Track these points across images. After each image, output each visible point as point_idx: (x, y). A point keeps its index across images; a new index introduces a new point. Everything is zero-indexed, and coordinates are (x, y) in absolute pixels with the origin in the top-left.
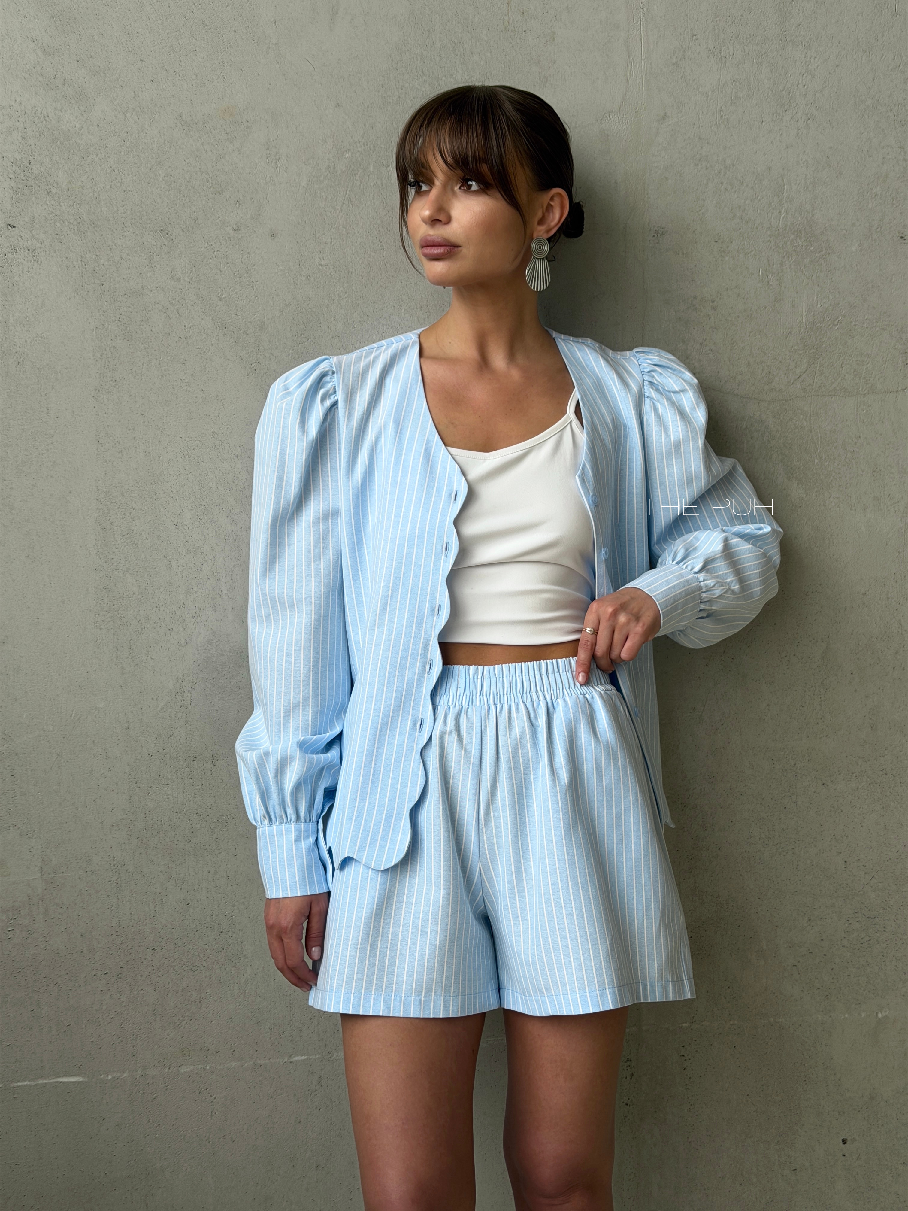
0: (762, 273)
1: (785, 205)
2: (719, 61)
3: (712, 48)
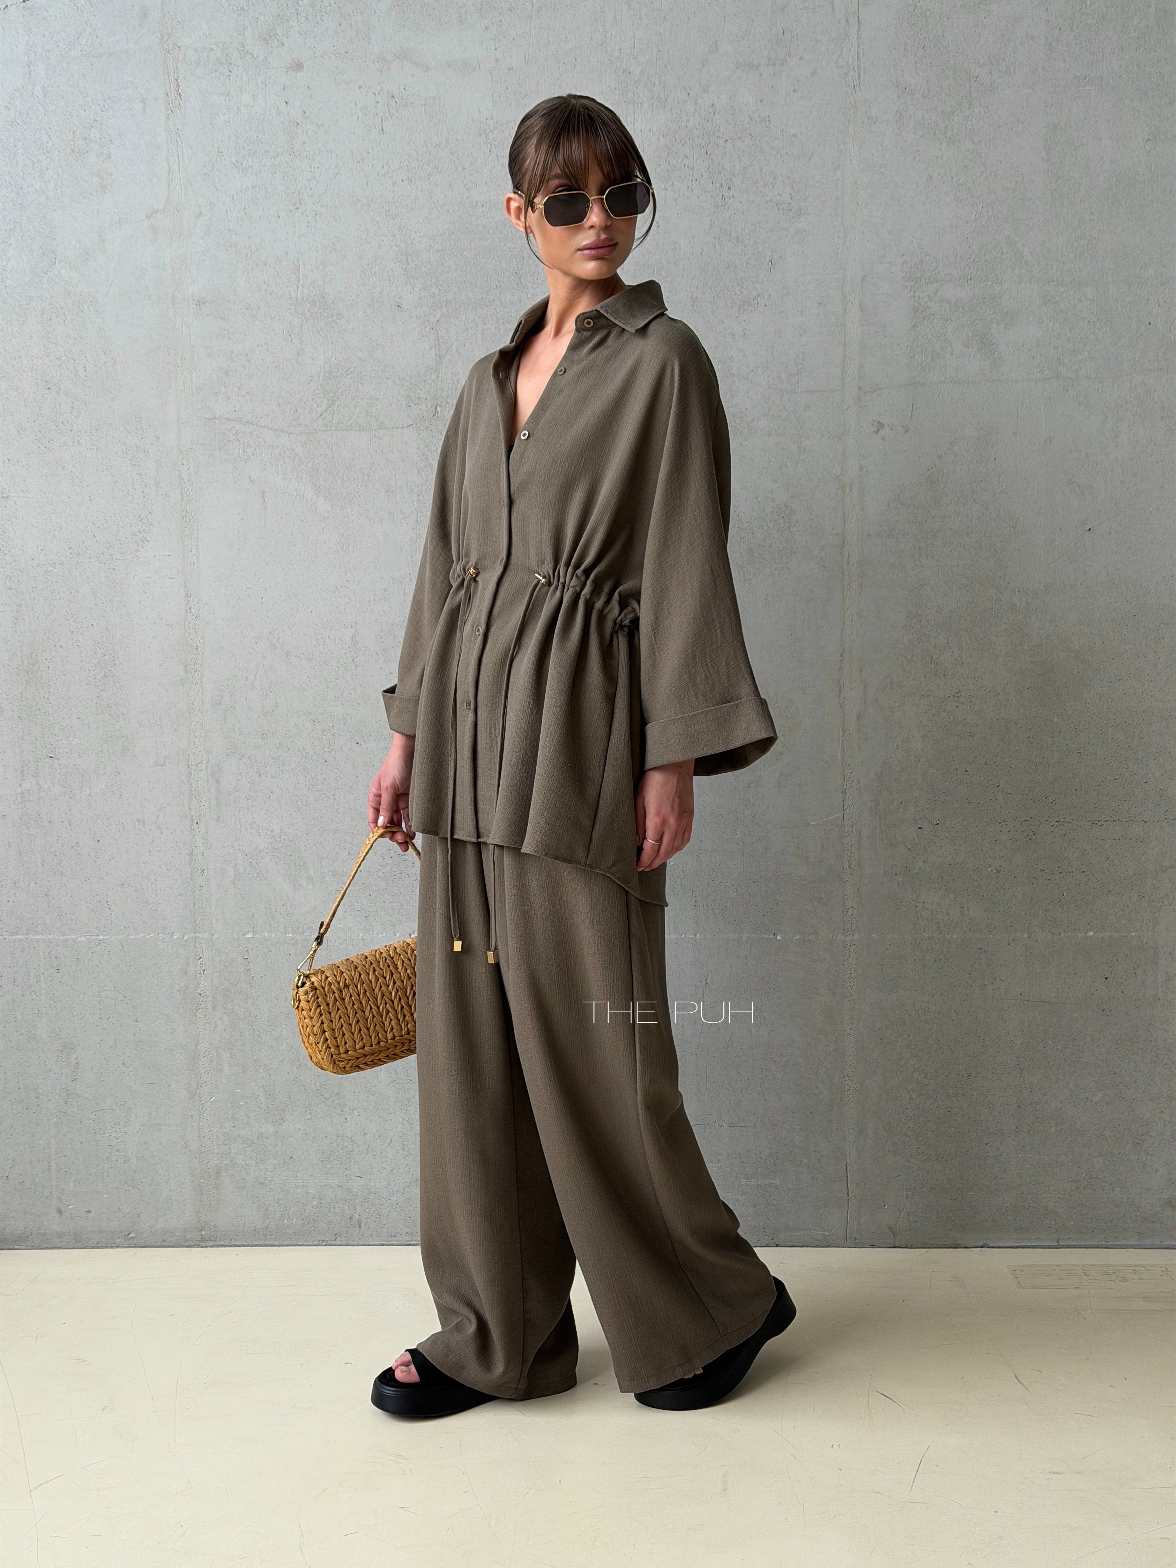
0: (286, 334)
1: (302, 281)
2: (241, 171)
3: (234, 160)
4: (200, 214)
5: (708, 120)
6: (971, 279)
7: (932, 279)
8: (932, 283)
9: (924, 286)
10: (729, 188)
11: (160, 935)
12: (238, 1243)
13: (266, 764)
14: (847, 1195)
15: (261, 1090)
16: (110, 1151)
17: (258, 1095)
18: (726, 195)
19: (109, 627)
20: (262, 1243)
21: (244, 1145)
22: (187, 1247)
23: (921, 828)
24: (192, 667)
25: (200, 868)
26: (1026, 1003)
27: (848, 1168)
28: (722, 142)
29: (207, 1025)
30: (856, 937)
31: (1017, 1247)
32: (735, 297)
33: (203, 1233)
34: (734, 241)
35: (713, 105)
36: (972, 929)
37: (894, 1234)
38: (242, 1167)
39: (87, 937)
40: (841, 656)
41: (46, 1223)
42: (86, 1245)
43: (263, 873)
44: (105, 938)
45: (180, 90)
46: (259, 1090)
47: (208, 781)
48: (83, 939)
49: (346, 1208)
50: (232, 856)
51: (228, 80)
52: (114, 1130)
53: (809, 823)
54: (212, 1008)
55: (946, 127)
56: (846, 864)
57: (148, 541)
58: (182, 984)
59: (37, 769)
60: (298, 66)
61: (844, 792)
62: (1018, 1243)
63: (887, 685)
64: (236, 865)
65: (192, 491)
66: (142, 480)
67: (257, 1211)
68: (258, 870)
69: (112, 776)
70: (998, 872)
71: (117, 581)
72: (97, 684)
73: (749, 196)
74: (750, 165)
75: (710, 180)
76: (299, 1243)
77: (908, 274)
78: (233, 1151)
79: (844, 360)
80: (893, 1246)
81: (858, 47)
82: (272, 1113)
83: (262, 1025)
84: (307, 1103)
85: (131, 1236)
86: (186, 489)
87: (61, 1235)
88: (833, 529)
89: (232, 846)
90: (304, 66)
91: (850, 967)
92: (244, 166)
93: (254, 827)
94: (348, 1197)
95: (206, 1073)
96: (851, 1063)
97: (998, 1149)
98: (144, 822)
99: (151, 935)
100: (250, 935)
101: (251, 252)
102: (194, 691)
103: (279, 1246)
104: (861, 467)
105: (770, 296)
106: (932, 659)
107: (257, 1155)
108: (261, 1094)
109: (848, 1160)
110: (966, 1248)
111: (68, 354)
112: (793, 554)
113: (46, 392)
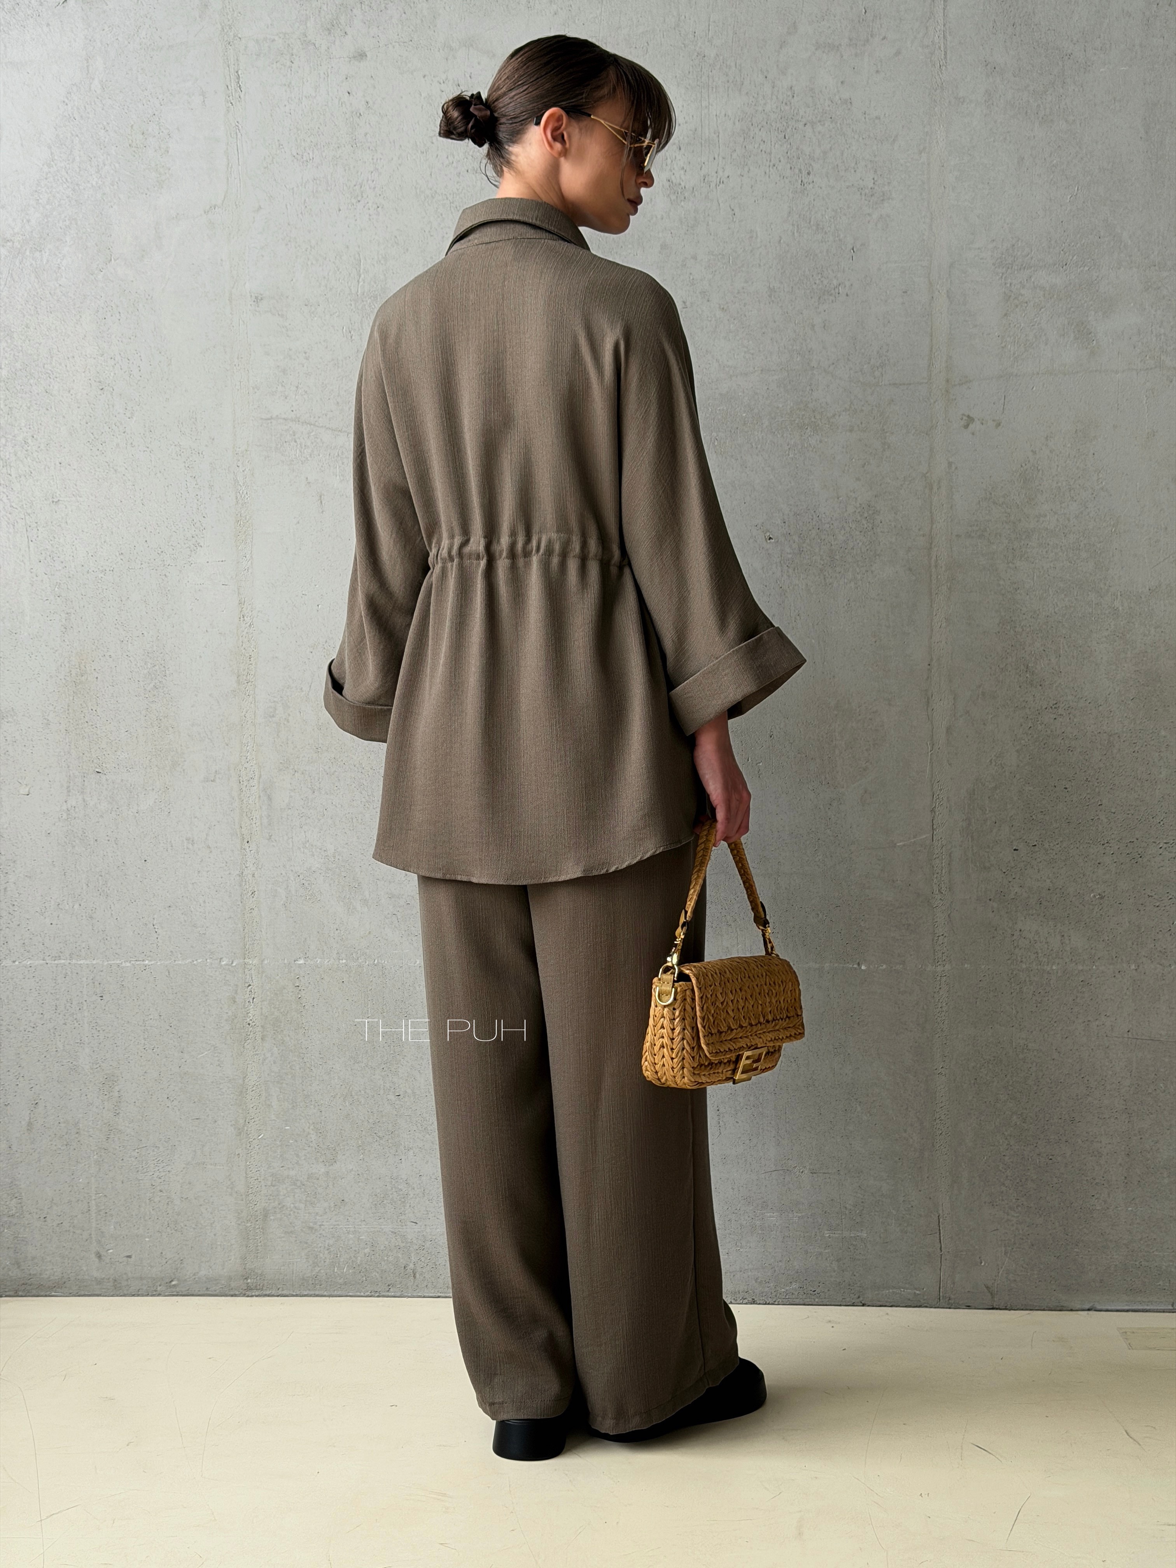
0: (346, 330)
1: (362, 276)
2: (301, 164)
3: (295, 154)
4: (260, 208)
5: (786, 104)
6: (1066, 265)
7: (1024, 265)
8: (1024, 268)
9: (1016, 272)
10: (809, 174)
11: (208, 961)
12: (285, 1292)
13: (320, 780)
14: (939, 1250)
15: (312, 1127)
16: (153, 1191)
17: (309, 1133)
18: (805, 181)
19: (160, 636)
20: (312, 1293)
21: (293, 1187)
22: (232, 1296)
23: (1017, 850)
24: (245, 678)
25: (250, 889)
26: (1135, 1040)
27: (941, 1220)
28: (801, 125)
29: (255, 1057)
30: (948, 967)
31: (1127, 1311)
32: (814, 286)
33: (249, 1281)
34: (814, 228)
35: (791, 88)
36: (1074, 960)
37: (992, 1294)
38: (291, 1210)
39: (132, 962)
40: (929, 665)
41: (85, 1269)
42: (126, 1292)
43: (316, 894)
44: (150, 963)
45: (240, 83)
46: (309, 1128)
47: (260, 797)
48: (128, 964)
49: (400, 1255)
50: (284, 877)
51: (289, 70)
52: (157, 1168)
53: (895, 844)
54: (262, 1039)
55: (1038, 106)
56: (936, 888)
57: (201, 546)
58: (230, 1013)
59: (83, 785)
60: (361, 56)
61: (933, 811)
62: (1129, 1305)
63: (979, 696)
64: (288, 887)
65: (247, 493)
66: (196, 483)
67: (307, 1258)
68: (311, 892)
69: (161, 792)
70: (1102, 898)
71: (169, 588)
72: (147, 696)
73: (829, 181)
74: (831, 149)
75: (789, 166)
76: (351, 1294)
77: (999, 260)
78: (282, 1193)
79: (931, 351)
80: (991, 1307)
81: (944, 26)
82: (323, 1153)
83: (313, 1057)
84: (360, 1142)
85: (173, 1283)
86: (241, 492)
87: (99, 1282)
88: (919, 530)
89: (284, 866)
90: (368, 55)
91: (941, 1001)
92: (305, 159)
93: (307, 846)
94: (404, 1244)
95: (255, 1108)
96: (943, 1105)
97: (1105, 1202)
98: (193, 841)
99: (199, 961)
100: (301, 962)
101: (311, 247)
102: (247, 702)
103: (329, 1296)
104: (950, 464)
105: (852, 285)
106: (1027, 668)
107: (306, 1197)
108: (312, 1132)
109: (941, 1212)
110: (1072, 1310)
111: (122, 353)
112: (877, 557)
113: (100, 392)
